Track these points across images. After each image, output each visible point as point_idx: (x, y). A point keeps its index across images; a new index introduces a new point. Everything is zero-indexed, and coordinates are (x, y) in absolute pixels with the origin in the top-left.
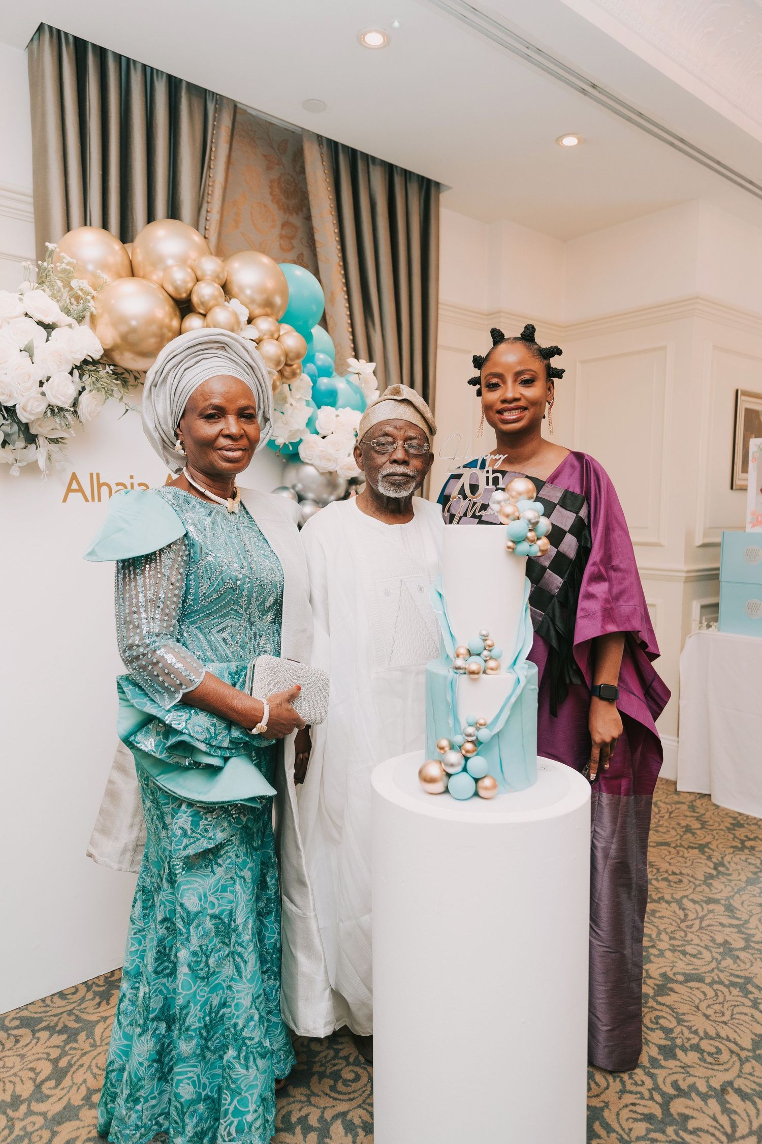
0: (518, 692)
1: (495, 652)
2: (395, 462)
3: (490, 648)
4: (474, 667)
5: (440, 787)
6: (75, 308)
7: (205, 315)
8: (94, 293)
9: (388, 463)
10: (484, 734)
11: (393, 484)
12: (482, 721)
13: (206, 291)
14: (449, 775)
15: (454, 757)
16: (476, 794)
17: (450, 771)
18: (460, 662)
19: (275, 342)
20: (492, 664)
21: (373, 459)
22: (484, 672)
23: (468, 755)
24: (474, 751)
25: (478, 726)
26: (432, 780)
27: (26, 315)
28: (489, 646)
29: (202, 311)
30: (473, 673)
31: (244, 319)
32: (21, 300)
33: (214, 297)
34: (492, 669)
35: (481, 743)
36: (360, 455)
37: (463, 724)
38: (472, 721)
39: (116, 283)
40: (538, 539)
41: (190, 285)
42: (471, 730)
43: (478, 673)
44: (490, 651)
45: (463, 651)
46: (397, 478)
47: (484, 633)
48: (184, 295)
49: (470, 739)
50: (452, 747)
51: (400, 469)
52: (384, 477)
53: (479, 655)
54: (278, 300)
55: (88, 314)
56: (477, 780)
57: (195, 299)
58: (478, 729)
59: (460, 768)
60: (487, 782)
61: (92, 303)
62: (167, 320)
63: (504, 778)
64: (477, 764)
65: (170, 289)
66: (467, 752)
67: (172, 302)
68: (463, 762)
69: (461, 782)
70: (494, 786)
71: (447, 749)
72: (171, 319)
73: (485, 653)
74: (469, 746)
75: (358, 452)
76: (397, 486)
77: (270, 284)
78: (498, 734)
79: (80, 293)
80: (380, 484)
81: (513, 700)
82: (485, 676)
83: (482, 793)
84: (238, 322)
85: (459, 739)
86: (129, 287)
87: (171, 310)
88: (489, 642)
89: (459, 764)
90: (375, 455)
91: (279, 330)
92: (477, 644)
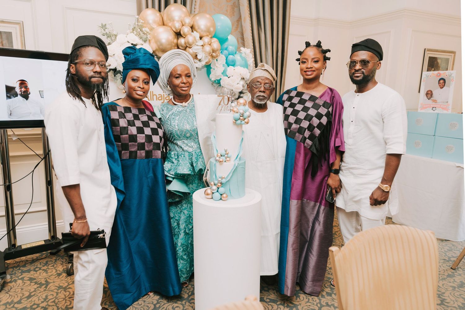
0: (235, 168)
1: (229, 155)
2: (260, 91)
3: (227, 154)
4: (221, 160)
5: (210, 196)
6: (145, 37)
7: (185, 38)
8: (150, 32)
9: (258, 92)
10: (224, 181)
11: (259, 99)
12: (223, 177)
13: (186, 30)
14: (213, 193)
15: (215, 188)
16: (221, 199)
17: (213, 192)
18: (218, 158)
19: (209, 46)
20: (228, 159)
21: (253, 90)
22: (225, 162)
23: (219, 187)
24: (221, 186)
25: (222, 178)
26: (208, 194)
27: (128, 42)
28: (227, 153)
29: (184, 37)
30: (220, 162)
31: (198, 38)
32: (126, 37)
33: (188, 32)
34: (227, 161)
35: (223, 184)
36: (249, 87)
37: (218, 178)
38: (220, 176)
39: (157, 28)
40: (245, 119)
41: (180, 27)
42: (220, 179)
43: (222, 162)
44: (227, 155)
45: (219, 155)
46: (261, 97)
47: (226, 149)
48: (179, 31)
49: (220, 182)
50: (215, 185)
51: (262, 94)
52: (257, 97)
53: (224, 156)
54: (212, 29)
55: (148, 40)
56: (221, 195)
57: (182, 33)
58: (222, 179)
59: (216, 191)
60: (224, 195)
61: (149, 36)
62: (173, 40)
63: (231, 195)
64: (221, 190)
65: (174, 30)
66: (218, 186)
67: (174, 34)
68: (217, 189)
69: (217, 195)
70: (227, 196)
71: (213, 185)
72: (174, 39)
73: (226, 155)
74: (219, 184)
75: (248, 86)
76: (261, 100)
77: (209, 24)
78: (229, 181)
79: (145, 32)
80: (255, 99)
81: (233, 170)
82: (225, 163)
83: (222, 198)
84: (195, 40)
85: (216, 182)
86: (161, 29)
87: (174, 36)
88: (227, 152)
89: (216, 190)
90: (254, 89)
91: (211, 41)
92: (223, 153)
